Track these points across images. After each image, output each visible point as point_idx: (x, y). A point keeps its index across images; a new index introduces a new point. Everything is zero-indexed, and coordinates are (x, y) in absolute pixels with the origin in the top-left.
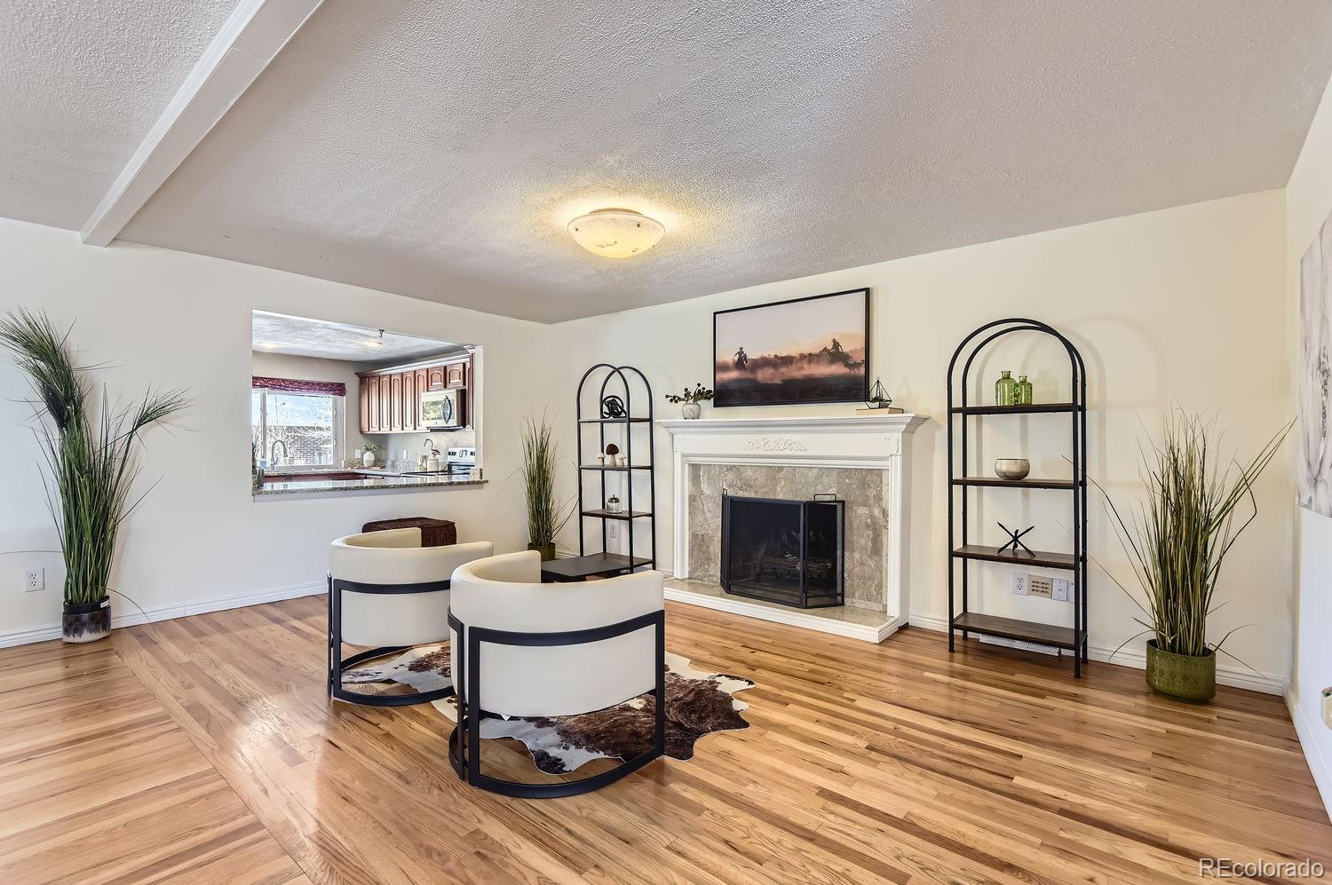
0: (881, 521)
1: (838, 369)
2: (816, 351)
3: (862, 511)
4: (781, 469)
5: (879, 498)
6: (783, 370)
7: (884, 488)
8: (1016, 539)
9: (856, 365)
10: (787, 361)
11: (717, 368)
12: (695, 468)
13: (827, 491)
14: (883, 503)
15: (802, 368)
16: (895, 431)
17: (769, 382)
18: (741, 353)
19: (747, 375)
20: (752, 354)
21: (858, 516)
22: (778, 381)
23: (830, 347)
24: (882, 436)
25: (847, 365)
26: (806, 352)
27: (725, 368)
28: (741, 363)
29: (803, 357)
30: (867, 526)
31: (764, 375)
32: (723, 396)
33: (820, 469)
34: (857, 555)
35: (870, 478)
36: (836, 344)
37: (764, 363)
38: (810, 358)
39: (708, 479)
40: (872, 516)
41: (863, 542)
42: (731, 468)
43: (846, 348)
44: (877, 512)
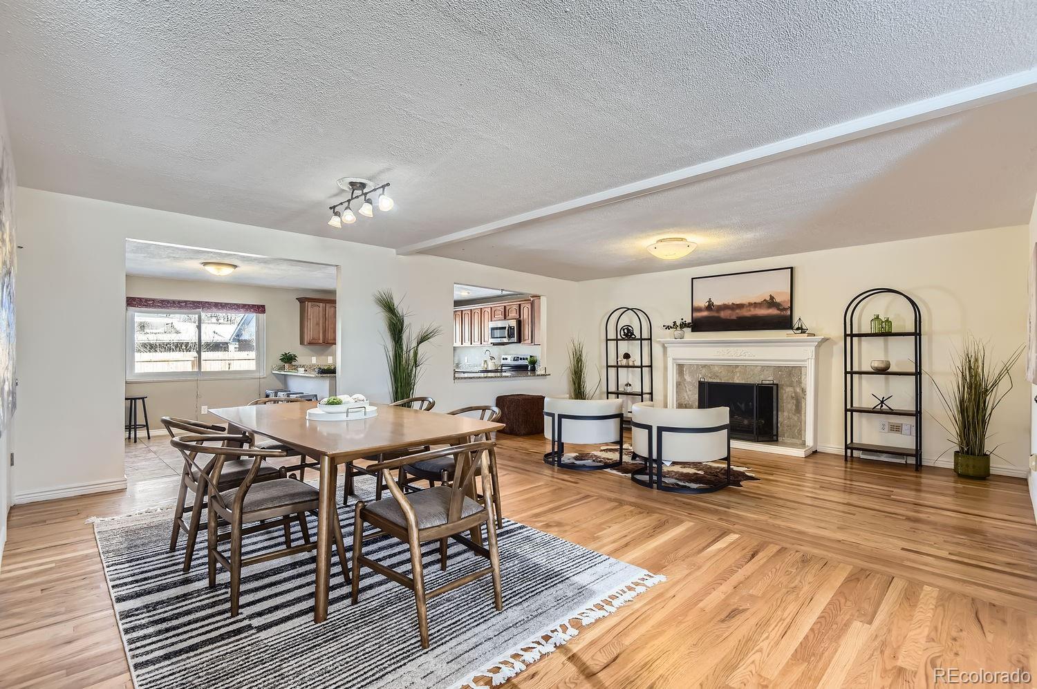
0: (802, 395)
1: (773, 311)
2: (758, 301)
3: (789, 389)
4: (737, 366)
5: (800, 382)
6: (737, 311)
7: (803, 377)
8: (882, 402)
9: (785, 309)
10: (741, 306)
11: (694, 309)
12: (680, 367)
13: (768, 378)
14: (803, 385)
15: (750, 310)
16: (810, 346)
17: (728, 318)
18: (710, 301)
19: (715, 314)
20: (717, 302)
21: (786, 393)
22: (734, 317)
23: (768, 299)
24: (803, 348)
25: (778, 309)
26: (753, 301)
27: (699, 310)
28: (710, 307)
29: (750, 304)
30: (792, 398)
31: (724, 314)
32: (697, 325)
33: (762, 366)
34: (786, 414)
35: (794, 372)
36: (772, 298)
37: (725, 307)
38: (755, 305)
39: (689, 372)
40: (795, 393)
41: (789, 406)
42: (705, 366)
43: (778, 300)
44: (798, 390)
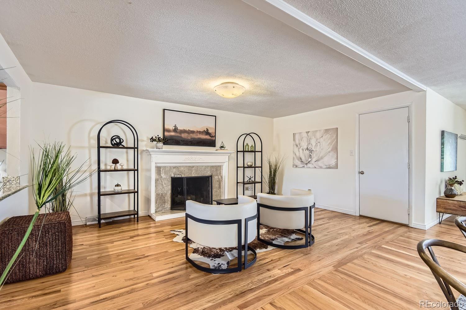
0: (221, 180)
1: (208, 137)
2: (202, 130)
3: (216, 177)
4: (193, 167)
5: (220, 173)
6: (191, 135)
7: (222, 170)
8: (250, 179)
9: (213, 137)
10: (193, 132)
11: (164, 130)
12: (158, 169)
13: (208, 174)
14: (221, 175)
15: (197, 135)
16: (226, 155)
17: (186, 138)
18: (175, 126)
19: (178, 135)
20: (180, 128)
21: (215, 179)
22: (189, 138)
23: (206, 130)
24: (224, 157)
25: (210, 136)
26: (199, 130)
27: (169, 131)
28: (175, 130)
29: (198, 132)
30: (218, 181)
31: (184, 136)
32: (167, 141)
33: (205, 166)
34: (215, 190)
35: (218, 168)
36: (207, 130)
37: (184, 131)
38: (200, 132)
39: (165, 172)
40: (219, 178)
41: (216, 185)
42: (175, 167)
43: (210, 131)
44: (220, 177)
